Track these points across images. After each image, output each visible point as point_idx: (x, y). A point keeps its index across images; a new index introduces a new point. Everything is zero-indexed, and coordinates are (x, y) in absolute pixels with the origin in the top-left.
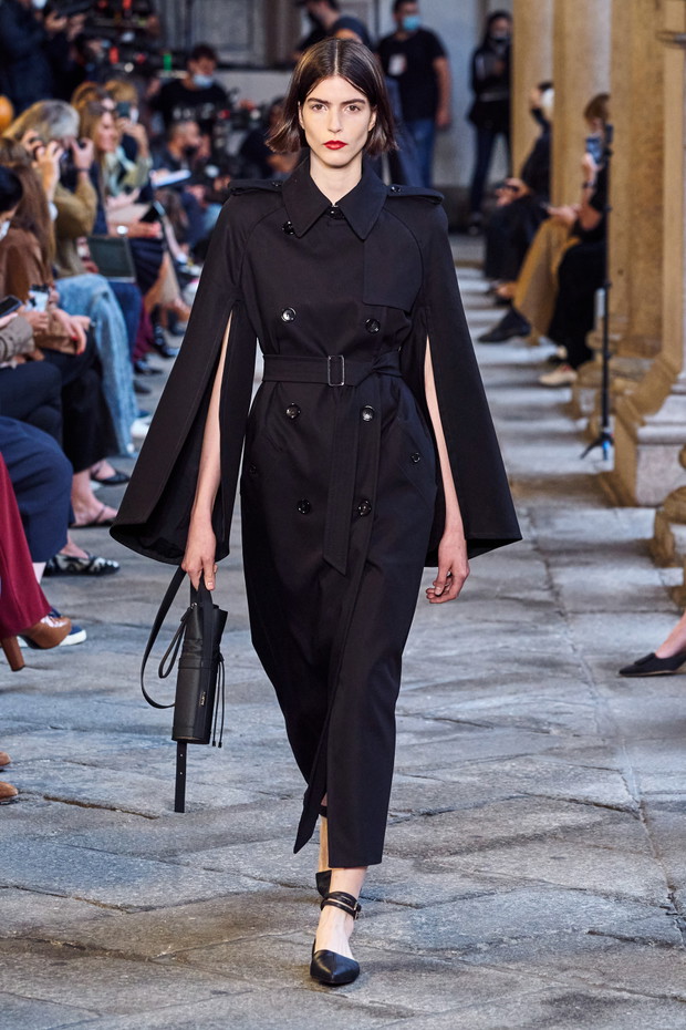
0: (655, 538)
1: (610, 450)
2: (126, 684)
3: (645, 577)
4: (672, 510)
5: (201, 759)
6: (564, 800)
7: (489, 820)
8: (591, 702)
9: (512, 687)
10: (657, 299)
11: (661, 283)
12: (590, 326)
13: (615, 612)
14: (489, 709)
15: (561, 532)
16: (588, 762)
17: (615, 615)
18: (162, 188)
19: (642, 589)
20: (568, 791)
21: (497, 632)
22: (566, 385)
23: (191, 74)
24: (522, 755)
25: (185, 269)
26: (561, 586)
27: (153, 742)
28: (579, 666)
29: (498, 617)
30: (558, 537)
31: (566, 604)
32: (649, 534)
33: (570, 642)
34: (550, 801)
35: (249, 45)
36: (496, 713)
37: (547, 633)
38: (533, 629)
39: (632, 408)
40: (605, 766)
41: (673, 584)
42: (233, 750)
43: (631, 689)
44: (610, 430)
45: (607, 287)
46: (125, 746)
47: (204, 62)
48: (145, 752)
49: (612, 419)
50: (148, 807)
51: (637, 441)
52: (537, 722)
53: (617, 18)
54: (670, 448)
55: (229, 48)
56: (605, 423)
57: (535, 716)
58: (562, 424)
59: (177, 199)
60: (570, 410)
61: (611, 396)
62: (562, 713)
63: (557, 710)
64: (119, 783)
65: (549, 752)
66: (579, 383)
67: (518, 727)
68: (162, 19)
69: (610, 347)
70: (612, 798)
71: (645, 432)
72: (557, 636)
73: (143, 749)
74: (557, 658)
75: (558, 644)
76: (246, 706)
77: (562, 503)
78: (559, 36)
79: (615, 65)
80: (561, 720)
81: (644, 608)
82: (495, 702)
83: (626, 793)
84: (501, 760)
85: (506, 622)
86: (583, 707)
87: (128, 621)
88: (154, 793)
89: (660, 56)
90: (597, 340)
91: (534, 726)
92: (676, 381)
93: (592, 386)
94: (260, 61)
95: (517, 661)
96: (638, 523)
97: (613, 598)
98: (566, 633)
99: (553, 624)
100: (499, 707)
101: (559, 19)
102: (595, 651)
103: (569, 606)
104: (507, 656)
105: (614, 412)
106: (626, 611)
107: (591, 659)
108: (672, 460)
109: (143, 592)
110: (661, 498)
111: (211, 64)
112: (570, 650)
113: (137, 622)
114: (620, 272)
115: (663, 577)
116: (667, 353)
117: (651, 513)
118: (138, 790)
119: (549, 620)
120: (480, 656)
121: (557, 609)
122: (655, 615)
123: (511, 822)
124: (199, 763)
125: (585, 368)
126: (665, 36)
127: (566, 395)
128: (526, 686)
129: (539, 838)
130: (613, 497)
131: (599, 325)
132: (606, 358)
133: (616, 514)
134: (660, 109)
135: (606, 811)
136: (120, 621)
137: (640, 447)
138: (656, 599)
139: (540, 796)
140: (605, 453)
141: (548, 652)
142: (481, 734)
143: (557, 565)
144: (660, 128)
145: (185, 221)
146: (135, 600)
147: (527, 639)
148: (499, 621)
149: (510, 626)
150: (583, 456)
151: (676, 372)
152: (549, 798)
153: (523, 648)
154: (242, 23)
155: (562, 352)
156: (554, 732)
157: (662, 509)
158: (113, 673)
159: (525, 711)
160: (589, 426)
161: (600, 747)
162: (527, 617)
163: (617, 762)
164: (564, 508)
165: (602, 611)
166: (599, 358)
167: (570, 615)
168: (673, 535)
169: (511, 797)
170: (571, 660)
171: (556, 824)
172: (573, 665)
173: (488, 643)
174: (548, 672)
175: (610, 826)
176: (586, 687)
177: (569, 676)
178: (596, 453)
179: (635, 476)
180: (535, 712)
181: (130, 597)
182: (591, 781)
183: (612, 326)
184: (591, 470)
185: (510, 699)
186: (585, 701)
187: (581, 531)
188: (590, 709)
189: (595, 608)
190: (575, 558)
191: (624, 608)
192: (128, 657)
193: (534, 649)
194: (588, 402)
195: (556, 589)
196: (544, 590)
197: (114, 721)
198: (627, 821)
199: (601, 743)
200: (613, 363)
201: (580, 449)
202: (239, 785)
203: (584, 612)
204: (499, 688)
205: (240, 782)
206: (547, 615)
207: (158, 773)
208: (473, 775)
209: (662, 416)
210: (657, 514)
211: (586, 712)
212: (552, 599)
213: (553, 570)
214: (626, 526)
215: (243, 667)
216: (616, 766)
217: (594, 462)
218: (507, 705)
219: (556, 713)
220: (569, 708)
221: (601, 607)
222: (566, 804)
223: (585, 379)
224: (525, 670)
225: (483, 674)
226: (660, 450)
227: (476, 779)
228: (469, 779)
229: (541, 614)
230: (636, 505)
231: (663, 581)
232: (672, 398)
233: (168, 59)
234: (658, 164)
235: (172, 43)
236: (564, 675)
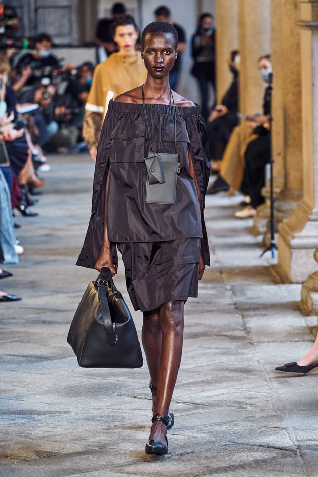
0: (302, 301)
1: (276, 252)
2: (12, 388)
3: (296, 321)
4: (310, 284)
5: (54, 428)
6: (255, 445)
7: (214, 457)
8: (269, 391)
9: (225, 384)
10: (300, 169)
11: (301, 159)
12: (263, 184)
13: (281, 341)
14: (212, 396)
15: (250, 298)
16: (268, 424)
17: (280, 344)
18: (23, 114)
19: (295, 329)
20: (258, 441)
21: (216, 354)
22: (251, 217)
23: (38, 50)
24: (232, 421)
25: (37, 159)
26: (251, 328)
27: (28, 419)
28: (262, 372)
29: (216, 346)
30: (248, 301)
31: (254, 338)
32: (298, 299)
33: (257, 359)
34: (248, 446)
35: (70, 34)
36: (217, 399)
37: (243, 354)
38: (236, 352)
39: (287, 229)
40: (278, 426)
41: (312, 325)
42: (72, 422)
43: (290, 384)
44: (275, 241)
45: (271, 162)
46: (12, 422)
47: (45, 43)
48: (23, 424)
49: (276, 236)
50: (25, 455)
51: (291, 247)
52: (239, 403)
53: (274, 14)
54: (308, 251)
55: (59, 35)
56: (273, 238)
57: (238, 400)
58: (249, 239)
59: (32, 120)
60: (253, 231)
61: (275, 223)
62: (253, 398)
63: (250, 396)
64: (9, 442)
65: (247, 419)
66: (258, 216)
67: (228, 406)
68: (21, 20)
69: (275, 196)
70: (282, 443)
71: (294, 242)
72: (249, 356)
73: (22, 423)
74: (250, 368)
75: (249, 360)
76: (78, 398)
77: (250, 282)
78: (242, 24)
79: (273, 39)
80: (253, 401)
81: (297, 339)
82: (216, 392)
83: (290, 441)
84: (220, 424)
85: (221, 348)
86: (264, 394)
87: (12, 353)
88: (28, 447)
89: (298, 35)
90: (267, 192)
91: (237, 405)
92: (311, 214)
93: (265, 217)
94: (76, 42)
95: (227, 370)
96: (292, 293)
97: (279, 334)
98: (254, 354)
99: (247, 349)
100: (218, 395)
101: (241, 15)
102: (270, 363)
103: (255, 339)
104: (222, 367)
105: (277, 231)
106: (287, 341)
107: (268, 367)
108: (310, 257)
109: (19, 337)
110: (304, 279)
111: (48, 44)
112: (257, 363)
113: (16, 354)
114: (279, 154)
115: (307, 322)
116: (306, 198)
117: (300, 286)
118: (20, 446)
119: (244, 347)
120: (207, 368)
121: (249, 341)
122: (303, 342)
123: (226, 458)
124: (53, 430)
125: (261, 208)
126: (301, 23)
127: (250, 223)
128: (233, 383)
129: (242, 466)
130: (278, 278)
131: (268, 184)
132: (272, 202)
133: (280, 287)
134: (299, 64)
135: (279, 451)
136: (7, 353)
137: (292, 250)
138: (304, 334)
139: (242, 443)
140: (273, 254)
141: (244, 365)
142: (209, 411)
143: (248, 316)
144: (299, 74)
145: (37, 131)
146: (15, 341)
147: (233, 358)
148: (217, 348)
149: (224, 351)
150: (261, 256)
151: (311, 209)
152: (247, 444)
153: (231, 363)
154: (65, 22)
155: (247, 199)
156: (249, 408)
157: (305, 284)
158: (4, 382)
159: (232, 397)
160: (264, 239)
161: (274, 416)
162: (232, 345)
163: (284, 424)
164: (251, 285)
165: (274, 341)
166: (268, 202)
167: (256, 344)
168: (311, 298)
169: (226, 445)
170: (257, 369)
171: (251, 459)
172: (259, 371)
173: (211, 361)
174: (245, 375)
175: (281, 459)
176: (266, 383)
177: (256, 377)
178: (268, 254)
179: (290, 266)
180: (238, 398)
181: (13, 340)
182: (271, 435)
183: (275, 184)
184: (265, 264)
185: (224, 391)
186: (265, 391)
187: (261, 298)
188: (268, 395)
189: (270, 340)
190: (257, 313)
191: (285, 339)
192: (12, 373)
193: (236, 363)
194: (263, 227)
195: (248, 330)
196: (242, 330)
197: (5, 408)
198: (290, 456)
199: (275, 414)
200: (276, 204)
201: (259, 252)
202: (75, 442)
203: (263, 342)
204: (218, 385)
205: (76, 440)
206: (243, 344)
207: (30, 436)
208: (204, 433)
209: (304, 233)
210: (303, 286)
211: (266, 397)
212: (246, 335)
213: (245, 320)
214: (285, 294)
215: (76, 377)
216: (284, 426)
217: (267, 259)
218: (223, 394)
219: (250, 398)
220: (257, 395)
221: (273, 339)
222: (257, 448)
223: (261, 214)
224: (232, 375)
225: (209, 378)
226: (304, 252)
227: (206, 435)
228: (203, 435)
229: (240, 344)
230: (291, 283)
231: (307, 324)
232: (309, 223)
233: (26, 43)
234: (299, 94)
235: (27, 34)
236: (254, 377)
